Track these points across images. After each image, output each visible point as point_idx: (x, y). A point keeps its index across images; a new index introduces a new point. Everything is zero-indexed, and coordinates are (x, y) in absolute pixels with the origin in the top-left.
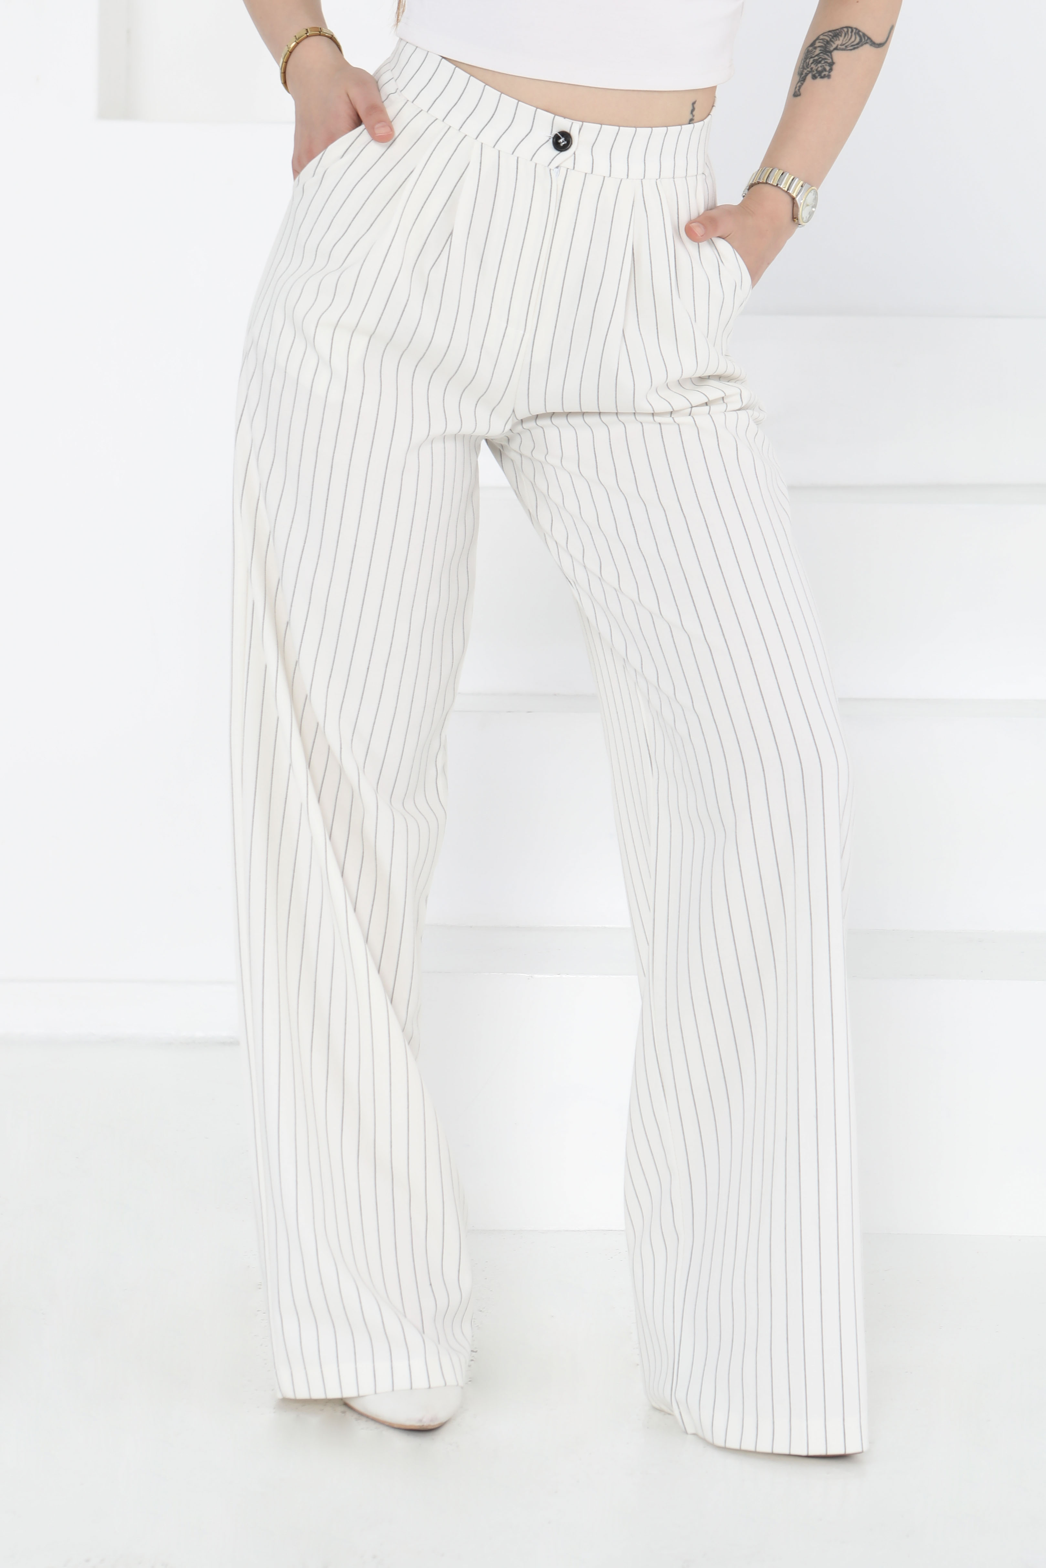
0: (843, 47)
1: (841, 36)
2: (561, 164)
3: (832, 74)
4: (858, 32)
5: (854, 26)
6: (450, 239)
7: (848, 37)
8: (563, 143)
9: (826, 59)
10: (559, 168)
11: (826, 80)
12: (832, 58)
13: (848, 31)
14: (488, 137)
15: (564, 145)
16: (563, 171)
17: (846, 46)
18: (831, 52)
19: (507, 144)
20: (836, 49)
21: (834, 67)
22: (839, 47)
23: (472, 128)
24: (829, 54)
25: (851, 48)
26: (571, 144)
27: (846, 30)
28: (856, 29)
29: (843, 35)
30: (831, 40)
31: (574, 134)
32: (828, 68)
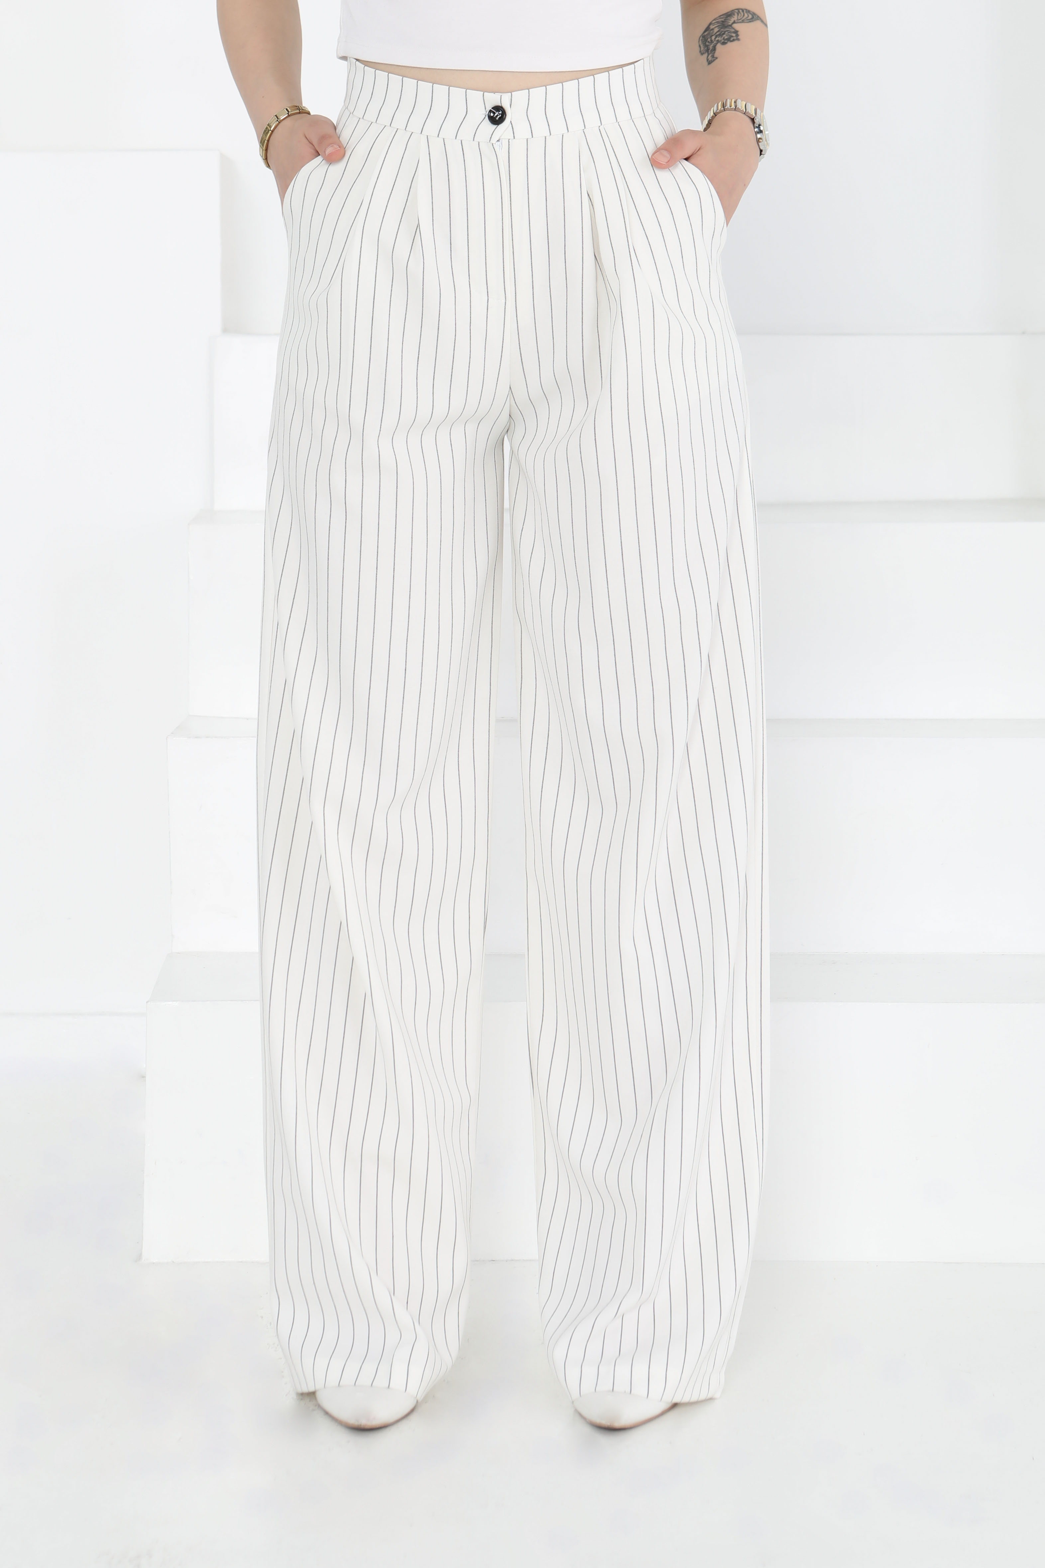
0: (740, 21)
1: (734, 15)
2: (501, 137)
3: (739, 37)
4: (748, 11)
5: (743, 7)
6: (418, 229)
7: (741, 15)
8: (498, 117)
9: (727, 31)
10: (501, 141)
11: (736, 42)
12: (734, 29)
13: (739, 11)
14: (431, 128)
15: (499, 118)
16: (505, 143)
17: (743, 20)
18: (731, 26)
19: (449, 131)
20: (734, 22)
21: (739, 33)
22: (736, 21)
23: (415, 124)
24: (730, 27)
25: (747, 21)
26: (506, 115)
27: (737, 11)
28: (746, 10)
29: (736, 14)
30: (725, 19)
31: (506, 106)
32: (734, 35)
